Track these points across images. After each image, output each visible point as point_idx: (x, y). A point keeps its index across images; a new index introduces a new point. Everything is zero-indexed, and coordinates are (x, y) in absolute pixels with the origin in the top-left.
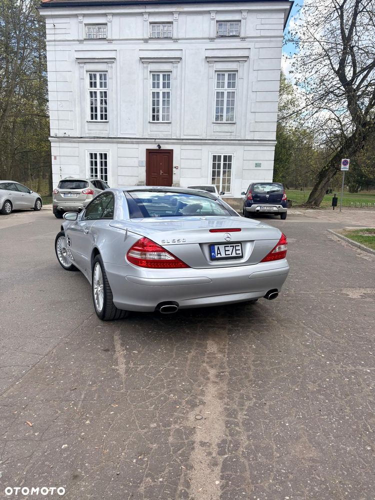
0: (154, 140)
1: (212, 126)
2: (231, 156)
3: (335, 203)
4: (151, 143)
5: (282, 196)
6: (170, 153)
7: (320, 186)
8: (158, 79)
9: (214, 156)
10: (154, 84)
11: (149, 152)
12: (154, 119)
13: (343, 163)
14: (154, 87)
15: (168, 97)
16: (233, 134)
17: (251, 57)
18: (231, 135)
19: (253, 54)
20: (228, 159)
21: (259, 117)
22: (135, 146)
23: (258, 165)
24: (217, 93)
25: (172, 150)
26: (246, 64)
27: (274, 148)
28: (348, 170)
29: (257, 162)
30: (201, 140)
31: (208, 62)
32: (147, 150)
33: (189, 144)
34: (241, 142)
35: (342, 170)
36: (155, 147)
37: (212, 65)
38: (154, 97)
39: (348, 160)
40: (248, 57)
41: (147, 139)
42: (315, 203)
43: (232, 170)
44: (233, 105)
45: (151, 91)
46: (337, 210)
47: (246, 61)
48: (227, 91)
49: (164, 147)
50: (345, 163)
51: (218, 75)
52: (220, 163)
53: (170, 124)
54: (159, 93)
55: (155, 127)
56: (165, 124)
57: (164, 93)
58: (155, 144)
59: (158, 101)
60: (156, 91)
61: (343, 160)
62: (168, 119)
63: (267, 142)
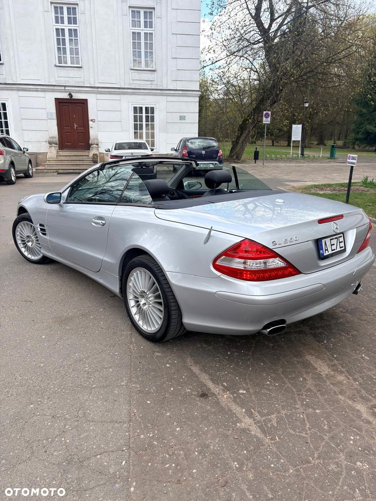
0: (63, 88)
1: (130, 73)
2: (154, 108)
3: (256, 156)
4: (60, 91)
5: (218, 152)
6: (84, 103)
7: (241, 139)
8: (62, 13)
9: (134, 107)
10: (57, 18)
11: (59, 102)
12: (60, 62)
13: (265, 116)
14: (57, 22)
15: (76, 35)
16: (153, 83)
18: (151, 84)
20: (150, 110)
21: (181, 64)
22: (41, 94)
23: (182, 118)
24: (133, 33)
25: (87, 100)
26: (163, 1)
27: (197, 99)
28: (269, 123)
29: (181, 115)
30: (119, 88)
32: (56, 99)
33: (105, 93)
34: (164, 92)
35: (264, 122)
36: (65, 96)
38: (58, 35)
41: (54, 86)
42: (237, 157)
43: (155, 123)
44: (151, 48)
45: (55, 27)
46: (259, 163)
48: (144, 31)
49: (76, 96)
50: (267, 116)
51: (132, 11)
52: (142, 116)
53: (81, 69)
54: (64, 29)
55: (63, 72)
56: (75, 69)
57: (70, 30)
58: (66, 92)
59: (64, 40)
60: (60, 27)
61: (265, 112)
62: (78, 63)
63: (190, 93)
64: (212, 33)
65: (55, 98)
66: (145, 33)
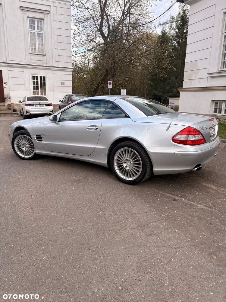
2: (45, 77)
9: (33, 76)
13: (109, 83)
16: (44, 62)
17: (52, 11)
20: (43, 78)
21: (61, 52)
23: (62, 83)
24: (30, 32)
26: (49, 16)
27: (71, 73)
29: (62, 81)
31: (22, 10)
33: (14, 67)
34: (51, 68)
37: (25, 12)
40: (50, 11)
43: (46, 86)
44: (42, 42)
47: (48, 14)
48: (37, 32)
51: (30, 20)
52: (38, 81)
63: (67, 69)
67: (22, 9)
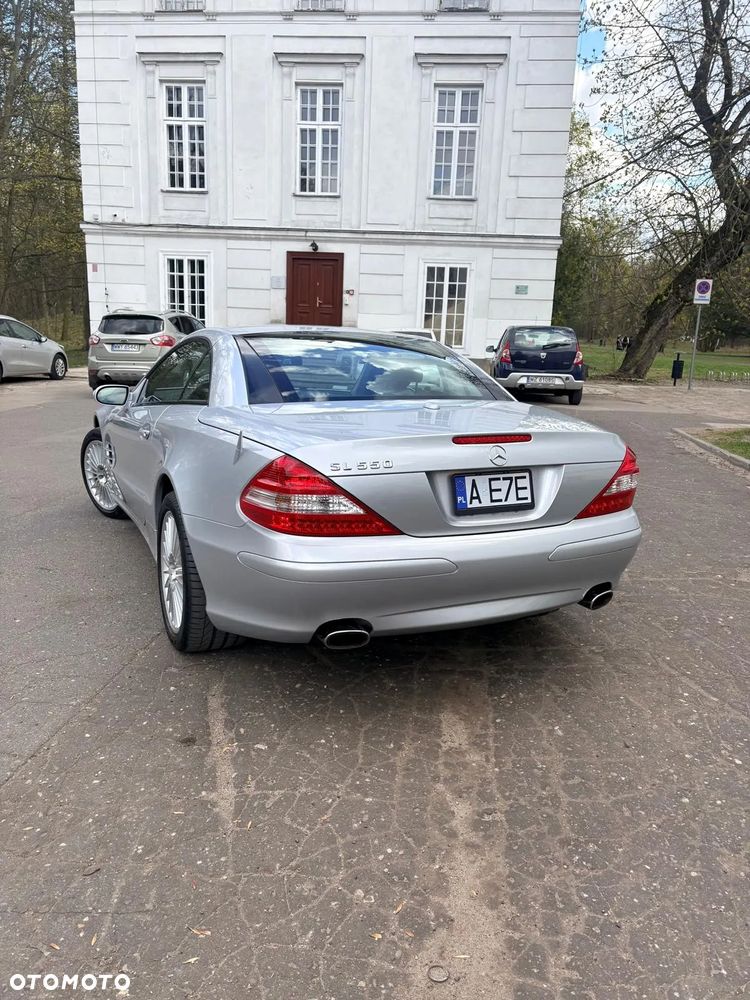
0: (303, 234)
1: (427, 205)
2: (466, 269)
3: (677, 372)
4: (298, 239)
5: (574, 355)
6: (338, 259)
7: (648, 336)
8: (314, 101)
9: (429, 268)
10: (304, 110)
11: (294, 258)
12: (303, 188)
13: (699, 288)
14: (304, 118)
15: (335, 141)
16: (469, 222)
17: (512, 56)
18: (465, 225)
19: (515, 50)
20: (460, 274)
21: (527, 187)
22: (265, 245)
23: (521, 290)
24: (439, 133)
25: (343, 254)
26: (501, 71)
27: (555, 254)
28: (708, 302)
29: (520, 283)
30: (403, 233)
31: (420, 64)
32: (290, 254)
33: (377, 242)
34: (487, 240)
35: (695, 302)
36: (305, 247)
37: (428, 71)
38: (303, 140)
39: (710, 282)
40: (506, 55)
41: (288, 230)
42: (636, 372)
43: (466, 299)
44: (471, 159)
45: (299, 127)
46: (682, 385)
47: (501, 64)
48: (459, 129)
49: (325, 248)
50: (703, 289)
51: (441, 93)
52: (443, 285)
53: (337, 200)
54: (314, 131)
55: (305, 206)
56: (328, 199)
57: (325, 131)
58: (307, 240)
59: (313, 149)
60: (308, 127)
61: (698, 281)
62: (333, 189)
63: (541, 241)
64: (606, 128)
65: (288, 252)
66: (461, 132)
67: (420, 60)
